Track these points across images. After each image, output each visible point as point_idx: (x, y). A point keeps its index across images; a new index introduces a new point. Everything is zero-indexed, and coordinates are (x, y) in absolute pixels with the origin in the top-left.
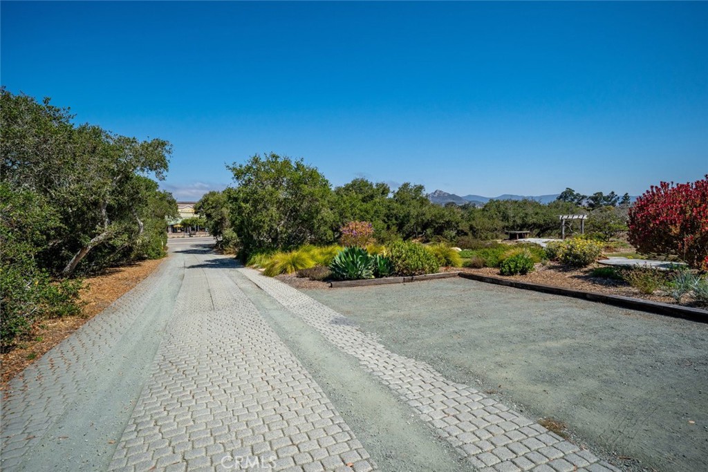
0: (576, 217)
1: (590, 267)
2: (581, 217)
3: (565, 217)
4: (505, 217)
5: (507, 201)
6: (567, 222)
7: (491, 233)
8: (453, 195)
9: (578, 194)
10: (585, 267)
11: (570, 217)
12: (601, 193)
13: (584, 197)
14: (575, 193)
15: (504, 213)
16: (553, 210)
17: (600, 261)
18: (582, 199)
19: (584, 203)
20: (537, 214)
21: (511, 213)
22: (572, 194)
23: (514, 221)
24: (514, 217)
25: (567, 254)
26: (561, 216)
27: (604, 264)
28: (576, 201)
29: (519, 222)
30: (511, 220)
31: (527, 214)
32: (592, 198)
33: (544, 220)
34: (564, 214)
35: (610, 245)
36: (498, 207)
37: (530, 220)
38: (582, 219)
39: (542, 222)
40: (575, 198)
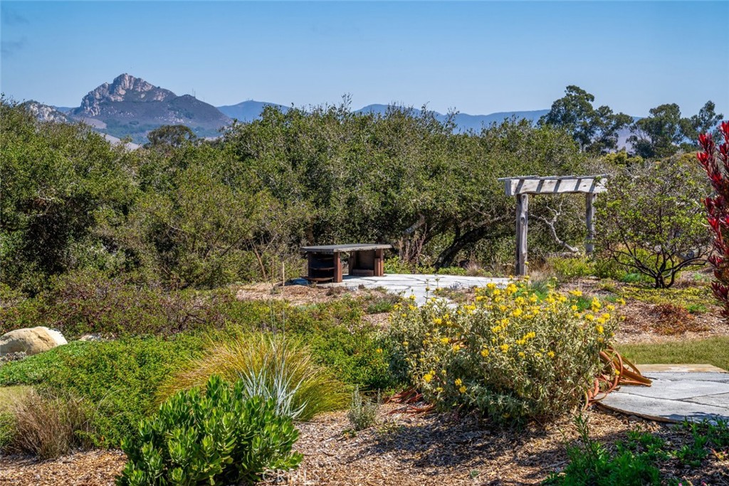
0: (568, 186)
1: (562, 433)
2: (585, 186)
3: (531, 185)
4: (317, 186)
5: (330, 117)
6: (542, 208)
7: (239, 255)
8: (188, 99)
9: (604, 111)
10: (542, 434)
11: (548, 187)
12: (674, 109)
13: (622, 120)
14: (596, 106)
15: (311, 165)
16: (496, 157)
17: (609, 399)
18: (617, 127)
19: (624, 143)
20: (436, 172)
21: (337, 166)
22: (586, 109)
23: (351, 201)
24: (349, 183)
25: (458, 369)
26: (515, 182)
27: (621, 415)
28: (599, 133)
29: (370, 203)
30: (339, 197)
31: (400, 173)
32: (646, 125)
33: (463, 199)
34: (532, 173)
35: (674, 303)
36: (291, 139)
37: (412, 198)
38: (589, 195)
39: (453, 206)
40: (595, 123)
